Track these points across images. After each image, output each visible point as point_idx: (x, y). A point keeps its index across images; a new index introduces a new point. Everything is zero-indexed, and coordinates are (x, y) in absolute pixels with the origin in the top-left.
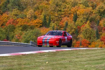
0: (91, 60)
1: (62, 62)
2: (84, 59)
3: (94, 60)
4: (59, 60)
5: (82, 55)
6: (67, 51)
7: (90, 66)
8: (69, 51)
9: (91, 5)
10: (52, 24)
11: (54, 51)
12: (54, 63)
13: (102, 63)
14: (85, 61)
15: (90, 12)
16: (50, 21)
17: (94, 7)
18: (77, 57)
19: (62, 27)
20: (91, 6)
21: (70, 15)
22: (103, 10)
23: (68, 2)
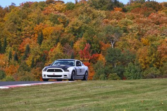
0: (56, 100)
1: (16, 103)
2: (47, 99)
3: (60, 100)
4: (11, 102)
5: (45, 92)
6: (25, 87)
7: (54, 109)
8: (28, 86)
9: (62, 21)
10: (9, 49)
11: (7, 87)
12: (5, 105)
13: (71, 104)
14: (48, 102)
15: (61, 30)
16: (6, 45)
17: (65, 23)
18: (38, 96)
19: (22, 53)
20: (62, 23)
21: (33, 36)
22: (78, 27)
23: (30, 18)
